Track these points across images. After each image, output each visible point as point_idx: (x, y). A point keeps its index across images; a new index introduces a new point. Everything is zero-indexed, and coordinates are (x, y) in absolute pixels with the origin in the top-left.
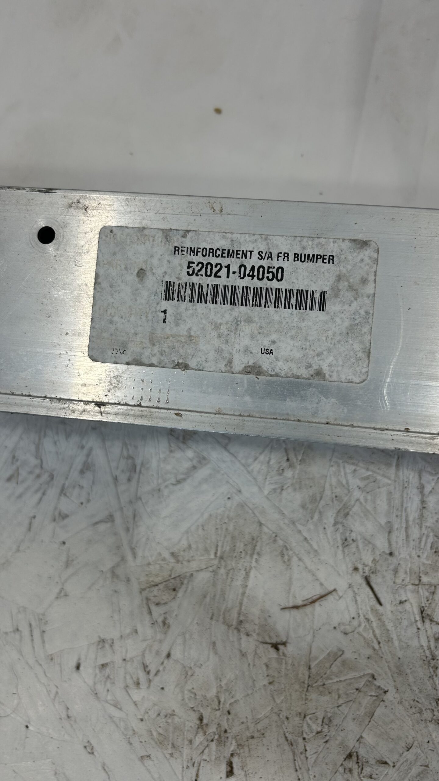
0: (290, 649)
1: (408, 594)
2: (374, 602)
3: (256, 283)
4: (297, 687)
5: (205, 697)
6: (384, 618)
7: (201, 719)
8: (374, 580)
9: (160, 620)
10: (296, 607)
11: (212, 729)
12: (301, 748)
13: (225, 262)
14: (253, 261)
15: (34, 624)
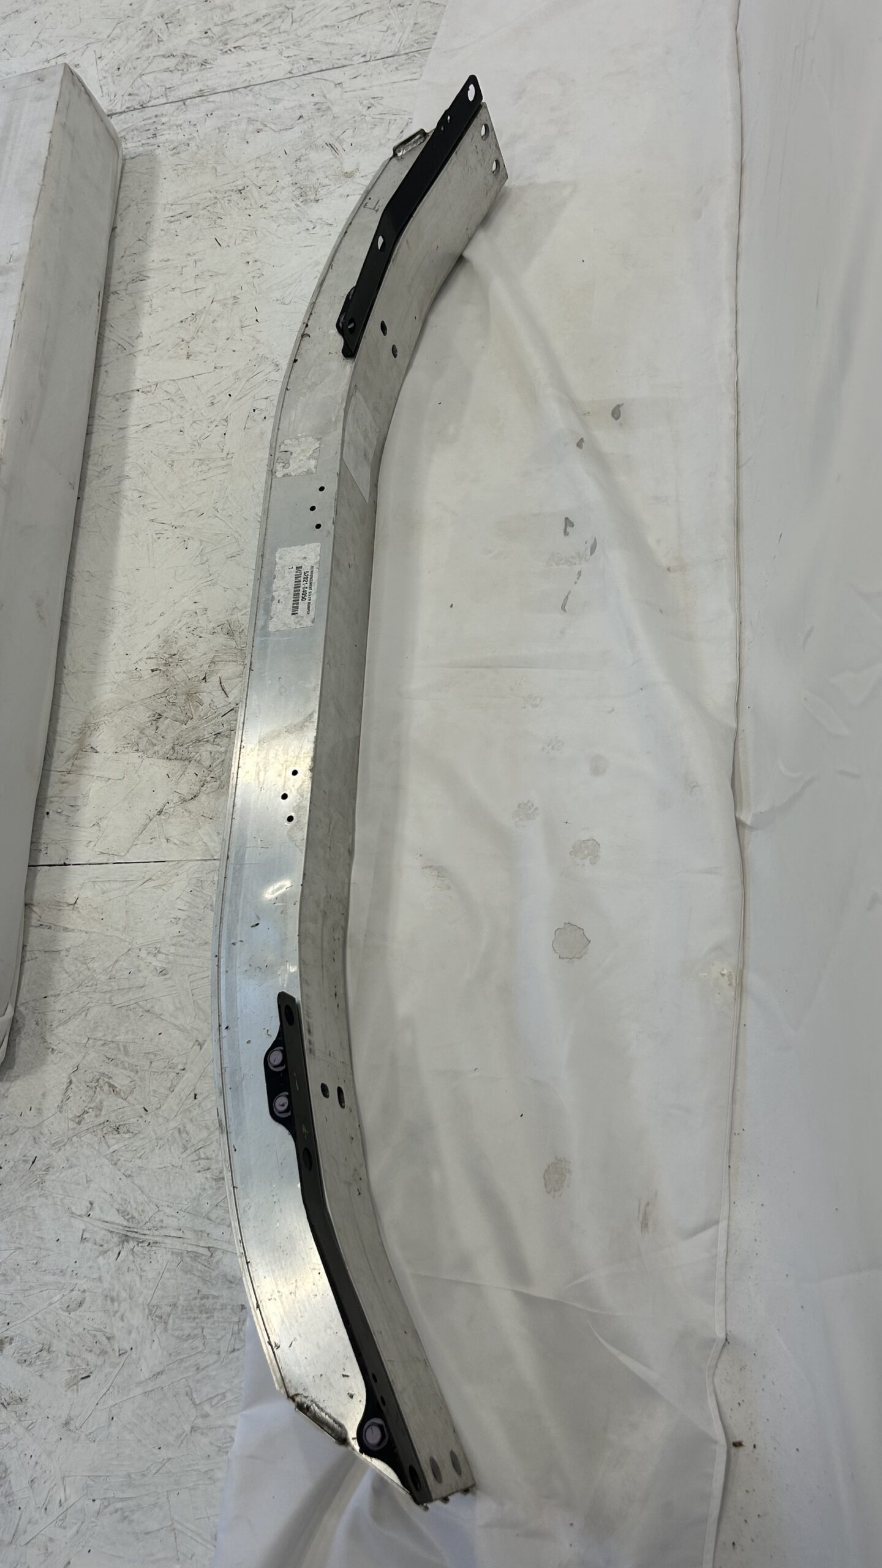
0: (203, 684)
1: (226, 726)
2: (223, 714)
3: (301, 593)
4: (188, 689)
5: (183, 654)
6: (216, 719)
7: (174, 655)
8: (233, 711)
9: (215, 631)
10: (221, 683)
11: (170, 660)
12: (163, 696)
13: (308, 582)
14: (308, 590)
15: (213, 581)
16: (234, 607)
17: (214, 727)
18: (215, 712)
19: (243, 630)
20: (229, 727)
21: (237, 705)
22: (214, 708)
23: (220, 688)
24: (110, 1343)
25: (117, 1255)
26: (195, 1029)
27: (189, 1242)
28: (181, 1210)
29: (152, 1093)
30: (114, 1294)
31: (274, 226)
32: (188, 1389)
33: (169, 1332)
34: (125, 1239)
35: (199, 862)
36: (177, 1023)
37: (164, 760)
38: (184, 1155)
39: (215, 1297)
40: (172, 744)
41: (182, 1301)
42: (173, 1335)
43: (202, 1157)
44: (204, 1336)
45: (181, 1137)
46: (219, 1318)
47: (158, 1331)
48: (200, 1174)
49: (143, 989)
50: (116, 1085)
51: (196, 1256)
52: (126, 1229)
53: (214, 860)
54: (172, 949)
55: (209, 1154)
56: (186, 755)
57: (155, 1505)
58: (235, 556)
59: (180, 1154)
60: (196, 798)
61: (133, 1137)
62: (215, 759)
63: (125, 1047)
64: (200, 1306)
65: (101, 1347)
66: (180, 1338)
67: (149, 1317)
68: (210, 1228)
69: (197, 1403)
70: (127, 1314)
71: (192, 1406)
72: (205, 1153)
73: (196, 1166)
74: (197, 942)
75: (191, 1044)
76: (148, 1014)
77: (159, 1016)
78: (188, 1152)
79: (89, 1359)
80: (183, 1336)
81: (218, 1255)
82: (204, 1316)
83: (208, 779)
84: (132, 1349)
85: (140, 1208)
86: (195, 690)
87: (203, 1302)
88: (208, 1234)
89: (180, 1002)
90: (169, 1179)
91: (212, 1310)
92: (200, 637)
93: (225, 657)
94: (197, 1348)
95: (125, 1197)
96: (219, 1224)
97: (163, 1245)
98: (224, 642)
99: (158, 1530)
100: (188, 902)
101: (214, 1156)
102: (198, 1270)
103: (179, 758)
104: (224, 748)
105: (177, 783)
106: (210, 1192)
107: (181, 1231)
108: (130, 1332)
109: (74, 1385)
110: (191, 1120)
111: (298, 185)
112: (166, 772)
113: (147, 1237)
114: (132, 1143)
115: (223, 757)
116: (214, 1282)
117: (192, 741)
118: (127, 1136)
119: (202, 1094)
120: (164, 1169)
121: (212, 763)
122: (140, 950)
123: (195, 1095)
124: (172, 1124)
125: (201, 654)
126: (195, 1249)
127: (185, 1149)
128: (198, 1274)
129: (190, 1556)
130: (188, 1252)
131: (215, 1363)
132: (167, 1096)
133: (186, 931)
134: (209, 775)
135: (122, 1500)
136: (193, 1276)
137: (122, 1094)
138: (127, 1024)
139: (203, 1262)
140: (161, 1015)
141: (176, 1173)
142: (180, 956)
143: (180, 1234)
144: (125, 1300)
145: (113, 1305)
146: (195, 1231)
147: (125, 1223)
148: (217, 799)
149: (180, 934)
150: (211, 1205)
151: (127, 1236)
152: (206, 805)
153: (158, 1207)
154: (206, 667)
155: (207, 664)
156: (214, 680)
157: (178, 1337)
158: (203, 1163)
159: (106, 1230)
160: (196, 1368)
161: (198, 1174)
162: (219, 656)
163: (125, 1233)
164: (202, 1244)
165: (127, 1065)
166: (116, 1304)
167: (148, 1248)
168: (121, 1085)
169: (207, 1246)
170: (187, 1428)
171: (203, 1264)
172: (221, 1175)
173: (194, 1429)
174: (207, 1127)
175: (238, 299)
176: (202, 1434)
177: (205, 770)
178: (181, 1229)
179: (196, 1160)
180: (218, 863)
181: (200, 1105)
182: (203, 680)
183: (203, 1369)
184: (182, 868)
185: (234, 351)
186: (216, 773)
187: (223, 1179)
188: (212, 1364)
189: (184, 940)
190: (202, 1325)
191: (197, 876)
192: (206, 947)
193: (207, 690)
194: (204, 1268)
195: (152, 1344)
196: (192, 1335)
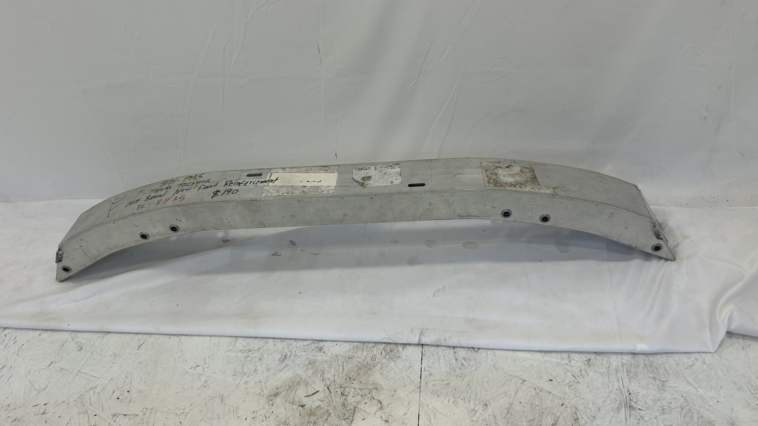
16: (258, 395)
17: (337, 397)
18: (327, 397)
19: (276, 388)
20: (339, 388)
21: (325, 386)
22: (324, 398)
23: (312, 396)
24: (684, 408)
25: (641, 411)
26: (516, 384)
27: (622, 375)
28: (609, 381)
29: (553, 403)
30: (660, 409)
32: (689, 368)
33: (667, 379)
34: (631, 407)
35: (421, 394)
36: (513, 394)
37: (353, 423)
38: (582, 382)
39: (643, 360)
40: (343, 420)
41: (651, 375)
42: (668, 377)
43: (580, 374)
44: (663, 363)
45: (573, 385)
47: (669, 385)
48: (589, 374)
49: (496, 416)
50: (552, 423)
51: (628, 371)
52: (626, 407)
53: (420, 386)
54: (472, 402)
55: (578, 371)
56: (352, 411)
57: (744, 376)
58: (223, 399)
59: (582, 385)
60: (381, 401)
61: (578, 410)
62: (358, 394)
63: (530, 421)
64: (650, 367)
65: (688, 413)
67: (664, 390)
68: (614, 366)
69: (693, 363)
70: (667, 401)
71: (695, 365)
72: (578, 373)
73: (586, 376)
74: (468, 389)
75: (524, 385)
76: (510, 410)
77: (511, 404)
78: (579, 380)
79: (696, 418)
80: (667, 373)
81: (624, 362)
82: (654, 364)
83: (370, 396)
84: (682, 396)
85: (614, 401)
86: (309, 411)
87: (648, 366)
88: (616, 367)
89: (502, 394)
90: (595, 388)
91: (650, 361)
92: (272, 412)
93: (291, 396)
94: (669, 366)
95: (610, 410)
96: (610, 363)
97: (628, 387)
98: (281, 398)
100: (445, 397)
101: (579, 368)
102: (634, 370)
103: (353, 415)
104: (352, 389)
105: (369, 413)
106: (596, 368)
108: (675, 398)
109: (712, 424)
110: (563, 381)
112: (360, 421)
113: (627, 396)
114: (581, 410)
115: (357, 389)
116: (637, 362)
117: (343, 408)
118: (578, 413)
119: (549, 377)
120: (591, 391)
121: (360, 395)
122: (473, 421)
123: (550, 380)
124: (567, 390)
125: (285, 411)
126: (625, 372)
127: (578, 382)
128: (636, 370)
130: (627, 375)
132: (554, 395)
133: (462, 396)
134: (367, 396)
135: (751, 392)
136: (638, 371)
137: (556, 419)
138: (517, 422)
140: (510, 403)
141: (591, 385)
142: (475, 398)
143: (620, 379)
144: (661, 403)
145: (666, 409)
146: (617, 373)
147: (623, 408)
148: (383, 389)
149: (463, 399)
150: (603, 367)
151: (629, 407)
152: (386, 395)
153: (610, 392)
154: (295, 407)
155: (293, 406)
156: (305, 401)
157: (668, 375)
158: (583, 373)
159: (630, 418)
160: (678, 366)
162: (290, 399)
163: (628, 408)
164: (621, 369)
165: (540, 419)
166: (665, 407)
167: (632, 395)
168: (551, 421)
169: (622, 367)
170: (705, 366)
172: (587, 364)
173: (704, 363)
174: (566, 373)
175: (16, 419)
176: (705, 360)
177: (364, 398)
178: (618, 380)
179: (582, 376)
180: (423, 384)
181: (555, 378)
182: (303, 407)
183: (677, 362)
184: (424, 403)
185: (60, 417)
186: (367, 392)
187: (588, 363)
188: (674, 359)
189: (466, 396)
190: (658, 365)
191: (429, 395)
192: (471, 384)
193: (311, 403)
194: (632, 367)
195: (676, 387)
196: (664, 369)
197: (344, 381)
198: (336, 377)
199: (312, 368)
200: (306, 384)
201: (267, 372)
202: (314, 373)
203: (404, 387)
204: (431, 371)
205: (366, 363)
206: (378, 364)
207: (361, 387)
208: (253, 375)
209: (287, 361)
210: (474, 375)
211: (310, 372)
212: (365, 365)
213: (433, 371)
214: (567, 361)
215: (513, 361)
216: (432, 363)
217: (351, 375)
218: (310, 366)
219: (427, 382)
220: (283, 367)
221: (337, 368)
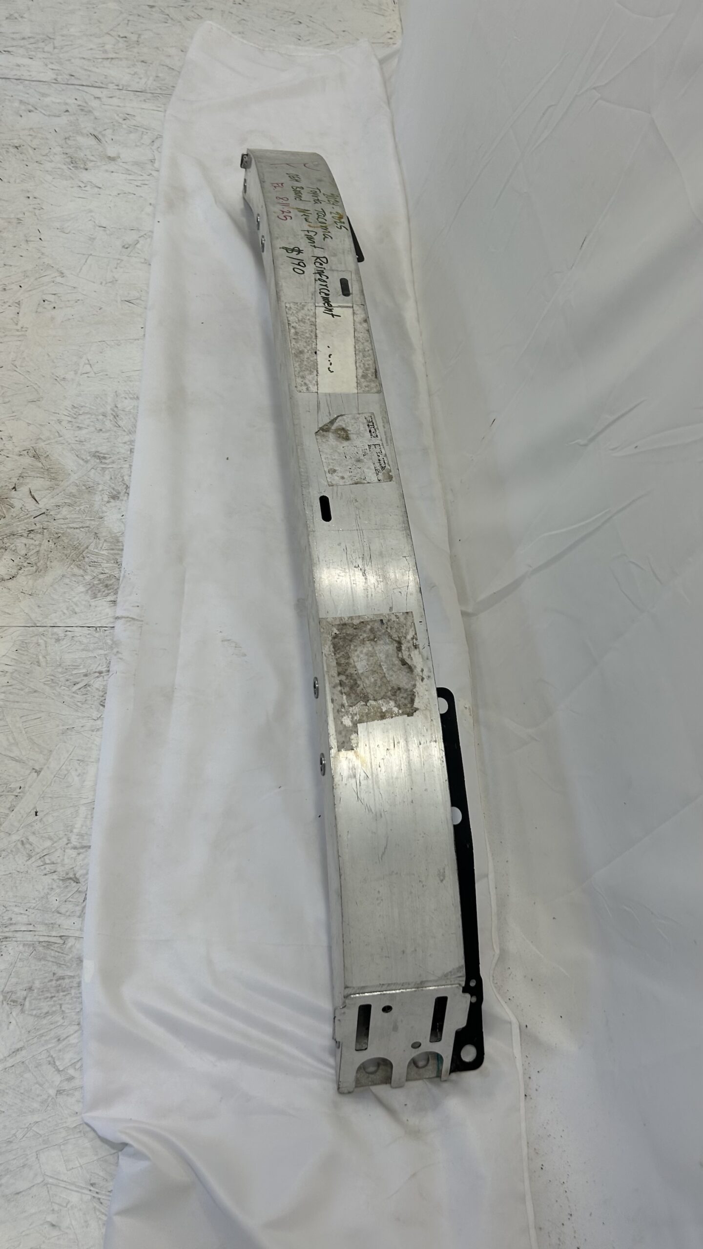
16: (38, 437)
17: (27, 526)
18: (27, 514)
19: (48, 456)
20: (42, 526)
21: (47, 510)
22: (26, 511)
23: (30, 496)
26: (31, 759)
27: (41, 933)
28: (29, 908)
31: (49, 178)
32: (50, 1059)
33: (27, 1012)
35: (23, 628)
36: (12, 755)
38: (29, 862)
39: (71, 977)
41: (37, 984)
42: (31, 1015)
43: (47, 862)
44: (63, 1011)
45: (25, 848)
46: (77, 994)
47: (14, 1014)
48: (47, 876)
51: (48, 945)
53: (37, 626)
55: (53, 859)
57: (24, 1166)
58: (35, 401)
59: (24, 862)
60: (15, 578)
62: (29, 550)
64: (56, 987)
66: (38, 1017)
67: (4, 1002)
68: (60, 920)
69: (61, 1070)
71: (56, 1072)
72: (50, 860)
73: (42, 870)
74: (27, 690)
75: (28, 772)
78: (33, 859)
80: (41, 1014)
81: (71, 942)
82: (62, 994)
83: (25, 564)
86: (6, 496)
87: (58, 983)
88: (59, 926)
89: (14, 738)
90: (15, 883)
91: (69, 989)
92: (8, 457)
93: (33, 474)
94: (57, 1022)
96: (69, 916)
97: (14, 939)
98: (30, 463)
99: (30, 1188)
100: (15, 659)
101: (59, 861)
102: (52, 957)
104: (39, 542)
106: (58, 891)
107: (32, 925)
110: (34, 833)
111: (68, 155)
115: (38, 549)
116: (68, 964)
117: (6, 535)
119: (42, 811)
120: (10, 875)
121: (28, 553)
123: (36, 813)
124: (15, 837)
125: (10, 470)
126: (46, 939)
127: (30, 857)
128: (52, 959)
129: (65, 1205)
130: (40, 942)
131: (76, 1032)
132: (7, 815)
133: (14, 682)
134: (25, 561)
136: (47, 962)
139: (56, 949)
141: (22, 877)
142: (10, 701)
143: (31, 928)
146: (46, 924)
148: (36, 580)
149: (9, 684)
150: (59, 902)
152: (24, 584)
153: (6, 908)
154: (15, 480)
155: (16, 477)
156: (24, 490)
157: (35, 1016)
158: (49, 867)
160: (56, 1040)
161: (44, 876)
162: (27, 473)
164: (54, 934)
169: (59, 935)
170: (52, 1092)
171: (56, 951)
172: (68, 876)
173: (59, 1092)
174: (50, 838)
175: (21, 220)
176: (68, 1095)
177: (22, 558)
178: (31, 924)
179: (42, 865)
180: (41, 629)
181: (41, 820)
182: (13, 489)
183: (64, 1039)
184: (5, 632)
185: (21, 256)
186: (32, 560)
187: (71, 878)
188: (73, 1034)
189: (13, 689)
190: (60, 1002)
191: (21, 639)
192: (35, 694)
193: (18, 497)
194: (57, 954)
195: (9, 1025)
196: (50, 1012)
197: (54, 531)
198: (62, 521)
199: (79, 491)
200: (51, 488)
201: (76, 441)
202: (71, 495)
203: (39, 606)
204: (65, 640)
205: (84, 555)
206: (83, 570)
207: (42, 552)
208: (72, 427)
209: (94, 462)
210: (53, 699)
211: (74, 490)
212: (82, 554)
213: (65, 643)
214: (75, 843)
215: (80, 758)
216: (80, 641)
217: (64, 538)
218: (84, 488)
219: (44, 636)
220: (84, 458)
221: (79, 520)
